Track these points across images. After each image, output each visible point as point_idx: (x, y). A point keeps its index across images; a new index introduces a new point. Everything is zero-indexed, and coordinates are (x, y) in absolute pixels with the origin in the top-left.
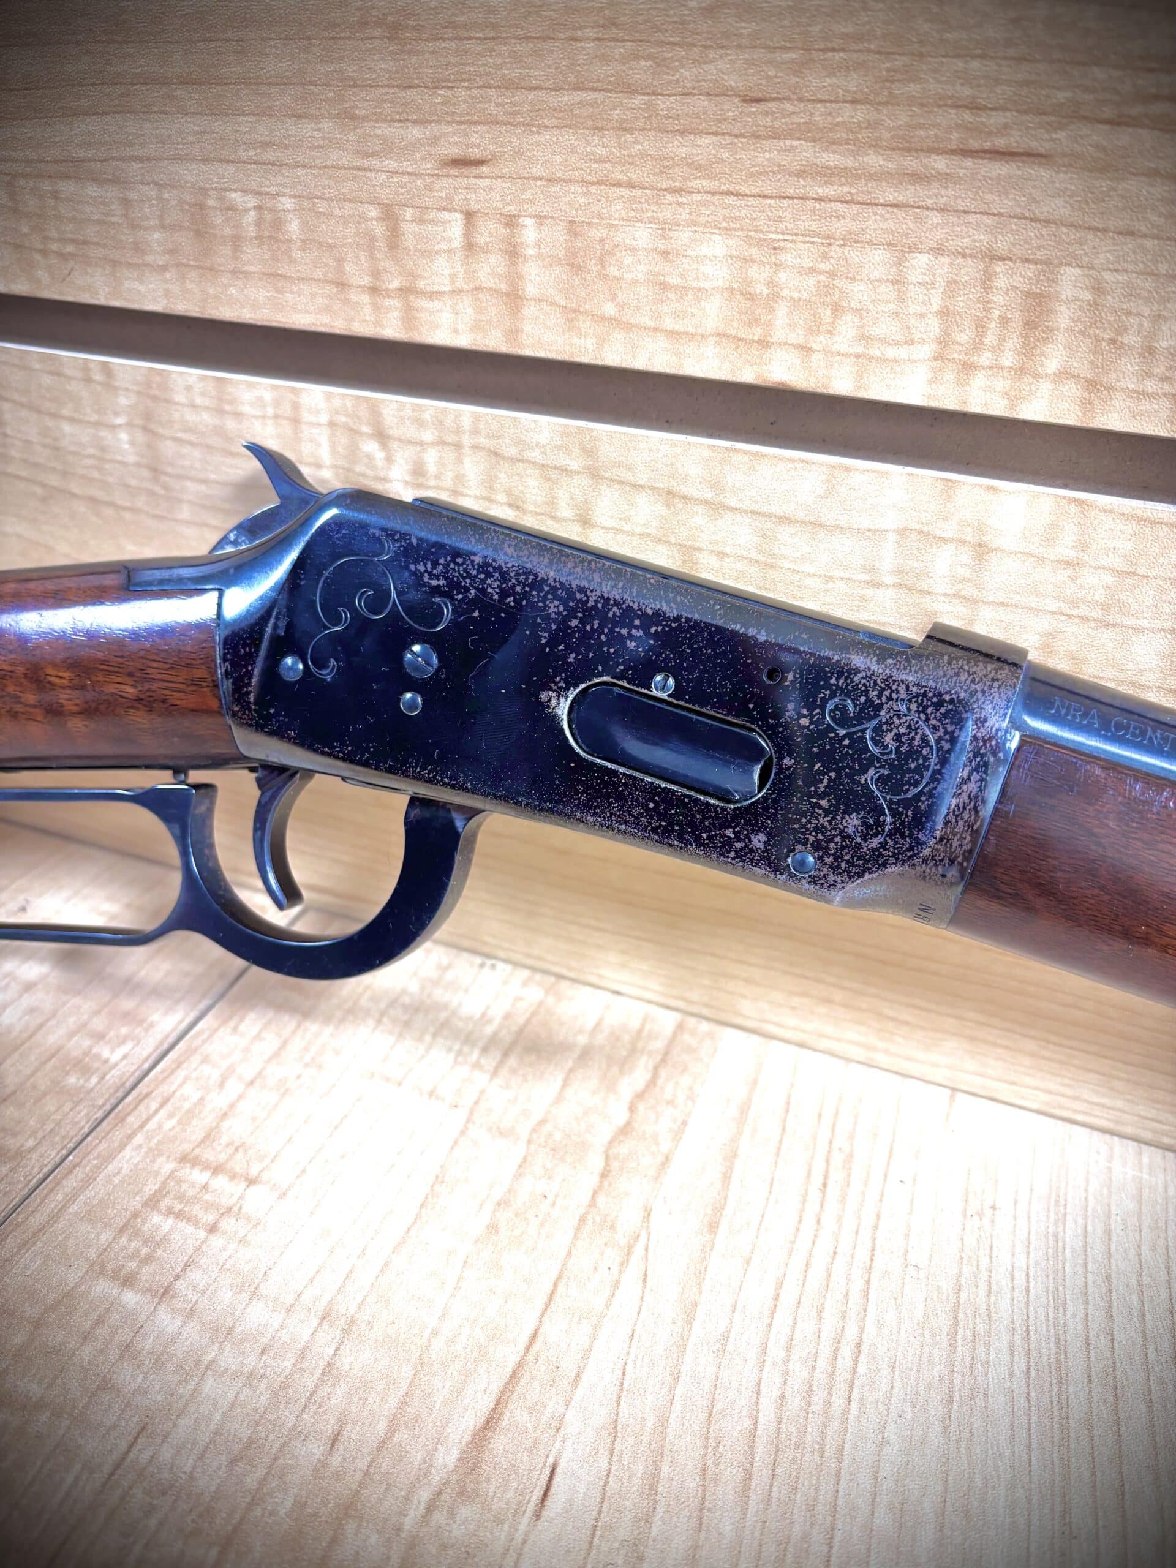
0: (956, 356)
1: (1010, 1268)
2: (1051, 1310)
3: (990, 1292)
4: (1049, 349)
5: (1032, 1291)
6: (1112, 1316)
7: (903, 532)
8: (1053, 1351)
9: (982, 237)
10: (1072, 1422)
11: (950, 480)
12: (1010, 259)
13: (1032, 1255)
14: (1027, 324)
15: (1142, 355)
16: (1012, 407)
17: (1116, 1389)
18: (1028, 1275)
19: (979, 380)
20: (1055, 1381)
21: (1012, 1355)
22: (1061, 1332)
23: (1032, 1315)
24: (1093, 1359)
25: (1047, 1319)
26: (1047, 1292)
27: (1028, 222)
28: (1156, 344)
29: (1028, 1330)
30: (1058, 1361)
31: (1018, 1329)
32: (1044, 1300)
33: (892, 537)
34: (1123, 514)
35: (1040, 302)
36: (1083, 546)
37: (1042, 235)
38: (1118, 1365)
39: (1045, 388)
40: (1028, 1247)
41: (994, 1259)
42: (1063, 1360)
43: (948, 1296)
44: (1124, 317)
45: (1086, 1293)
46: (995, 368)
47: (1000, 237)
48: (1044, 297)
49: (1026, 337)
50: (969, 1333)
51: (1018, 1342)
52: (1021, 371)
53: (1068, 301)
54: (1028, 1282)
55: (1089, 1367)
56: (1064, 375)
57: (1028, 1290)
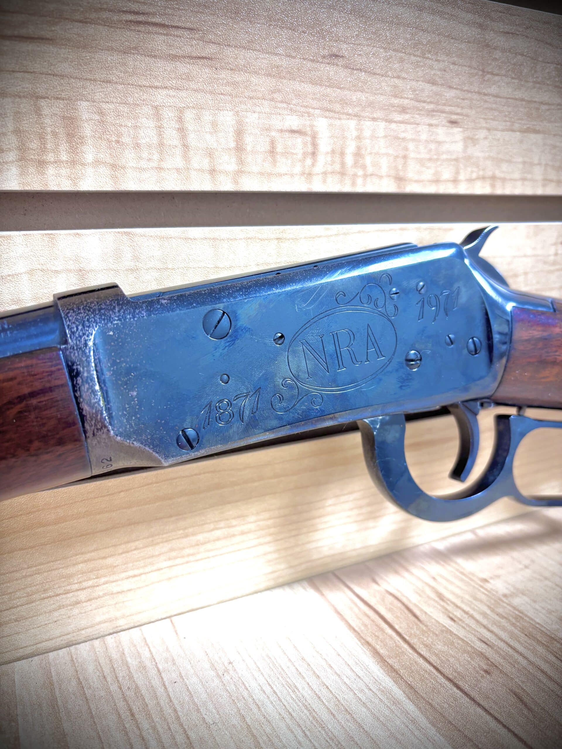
0: (32, 157)
1: (259, 687)
2: (291, 694)
3: (259, 708)
4: (85, 148)
5: (277, 691)
6: (318, 676)
7: (31, 272)
8: (308, 714)
9: (27, 86)
10: (342, 743)
11: (51, 234)
12: (48, 98)
13: (265, 674)
14: (68, 135)
15: (134, 148)
16: (75, 184)
17: (347, 710)
18: (269, 685)
19: (51, 171)
20: (320, 729)
21: (292, 732)
22: (304, 702)
23: (286, 703)
24: (327, 703)
25: (294, 701)
26: (284, 686)
27: (52, 77)
28: (139, 142)
29: (290, 713)
30: (314, 717)
31: (285, 716)
32: (285, 691)
33: (25, 277)
34: (151, 236)
35: (72, 122)
36: (136, 258)
37: (62, 84)
38: (338, 697)
39: (90, 171)
40: (260, 670)
41: (249, 688)
42: (315, 715)
43: (241, 726)
44: (119, 128)
45: (300, 673)
46: (57, 162)
47: (38, 85)
48: (74, 119)
49: (70, 142)
50: (265, 738)
51: (290, 723)
52: (73, 163)
53: (87, 121)
54: (272, 688)
55: (328, 709)
56: (97, 163)
57: (275, 692)
